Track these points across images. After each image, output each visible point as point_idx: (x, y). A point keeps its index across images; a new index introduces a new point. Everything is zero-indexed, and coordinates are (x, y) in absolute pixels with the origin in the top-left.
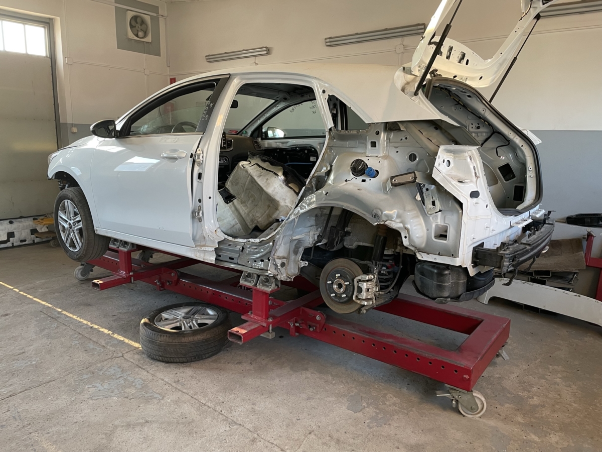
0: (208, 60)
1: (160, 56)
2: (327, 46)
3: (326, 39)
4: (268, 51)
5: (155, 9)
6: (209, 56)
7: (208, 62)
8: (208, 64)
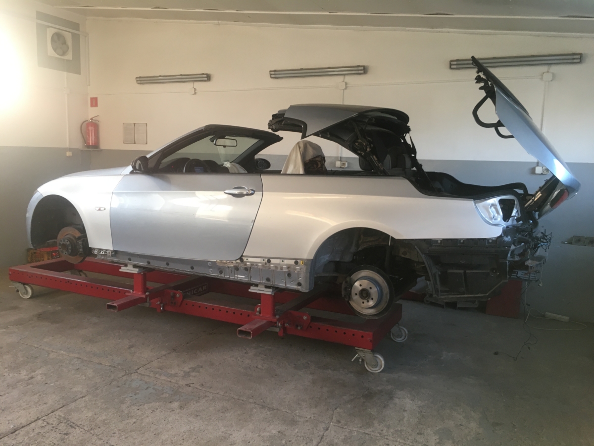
0: (139, 82)
1: (80, 74)
2: (271, 78)
3: (270, 71)
4: (208, 78)
5: (76, 26)
6: (140, 77)
7: (138, 83)
8: (139, 85)
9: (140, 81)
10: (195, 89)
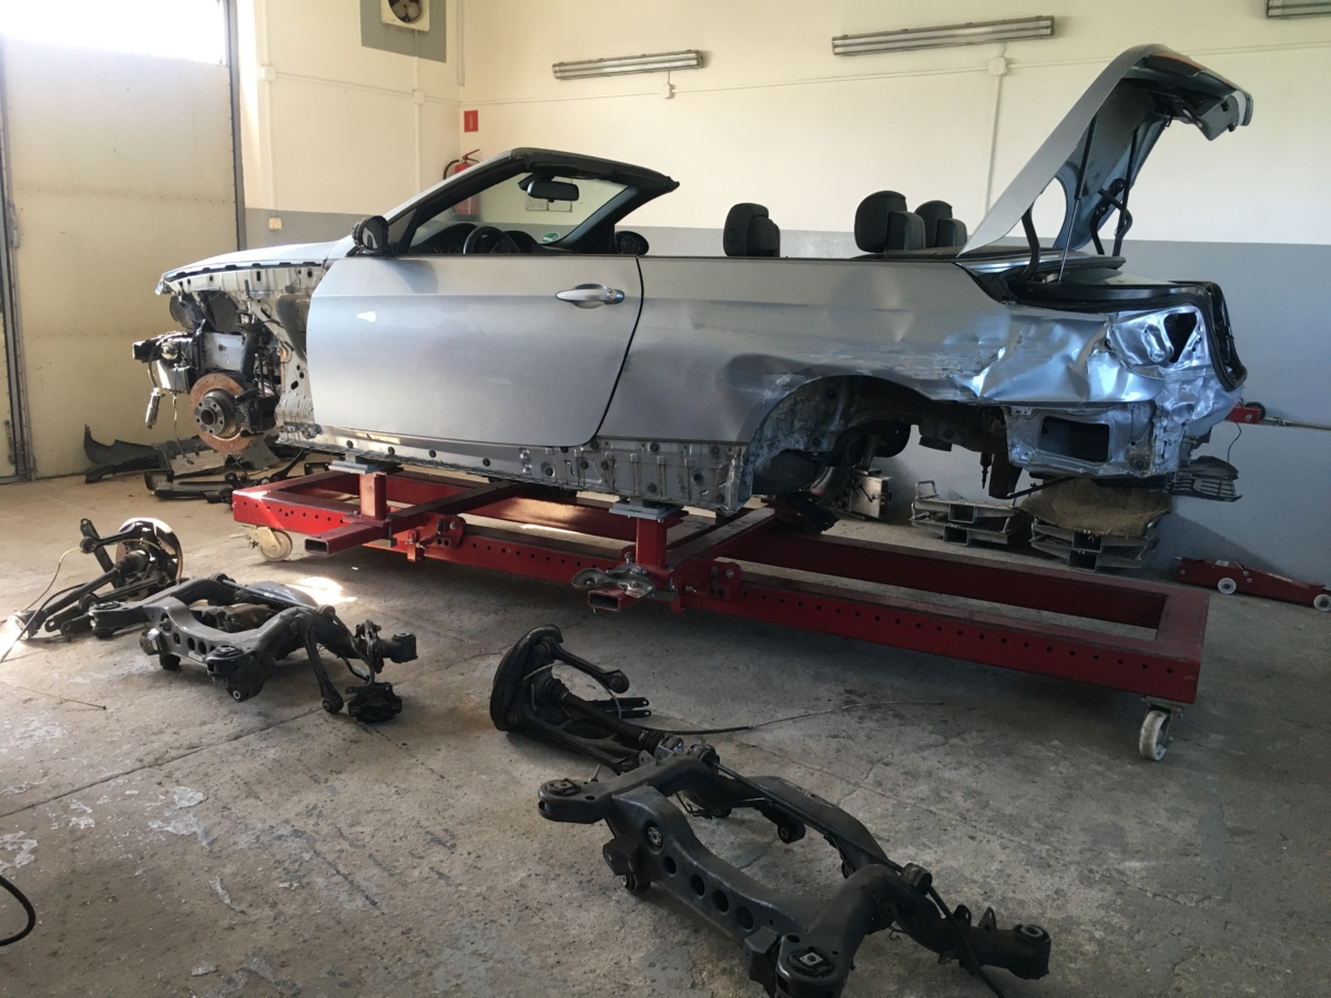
0: (559, 75)
2: (837, 54)
3: (834, 39)
4: (701, 60)
6: (561, 64)
7: (557, 78)
8: (558, 81)
9: (561, 71)
10: (672, 87)
